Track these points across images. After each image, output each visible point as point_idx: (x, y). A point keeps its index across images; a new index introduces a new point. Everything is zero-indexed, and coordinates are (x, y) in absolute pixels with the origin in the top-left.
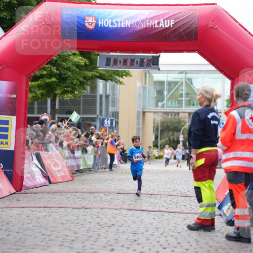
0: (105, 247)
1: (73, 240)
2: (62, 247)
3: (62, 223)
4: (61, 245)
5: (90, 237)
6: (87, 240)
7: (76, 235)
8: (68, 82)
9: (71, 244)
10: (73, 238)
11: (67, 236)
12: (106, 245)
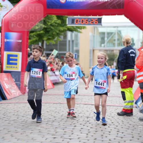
0: (71, 125)
1: (53, 121)
2: (47, 125)
3: (47, 112)
4: (46, 124)
5: (63, 119)
6: (61, 121)
7: (55, 118)
8: (50, 33)
9: (52, 123)
10: (54, 120)
11: (50, 119)
12: (72, 124)
